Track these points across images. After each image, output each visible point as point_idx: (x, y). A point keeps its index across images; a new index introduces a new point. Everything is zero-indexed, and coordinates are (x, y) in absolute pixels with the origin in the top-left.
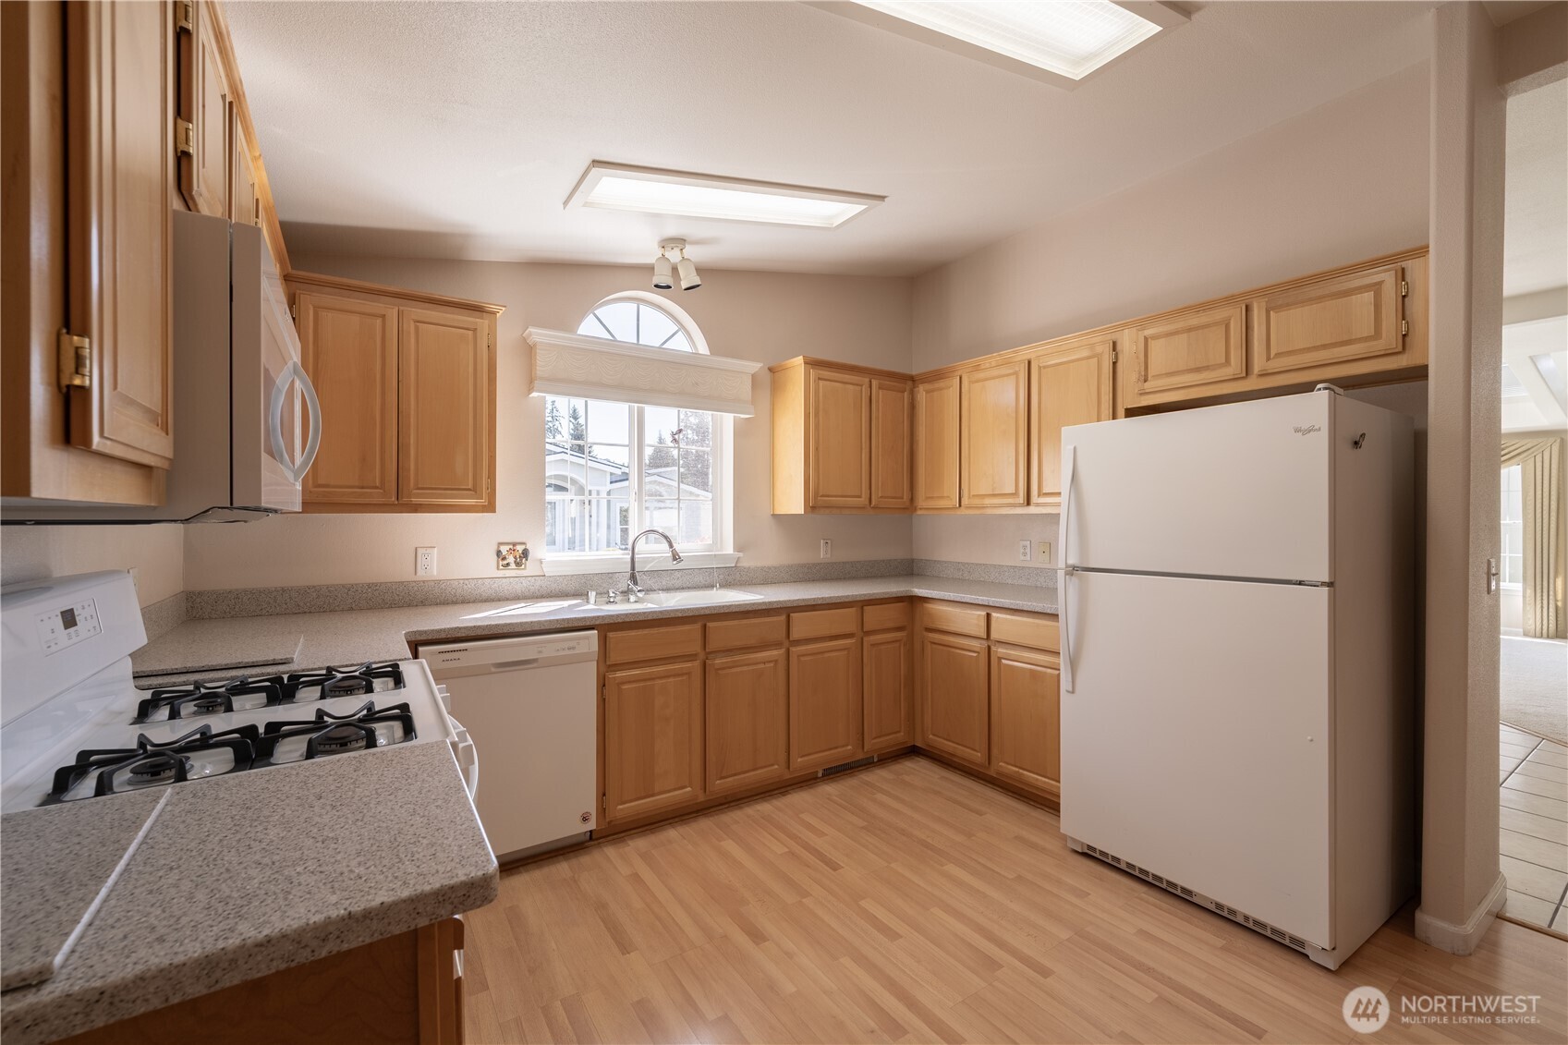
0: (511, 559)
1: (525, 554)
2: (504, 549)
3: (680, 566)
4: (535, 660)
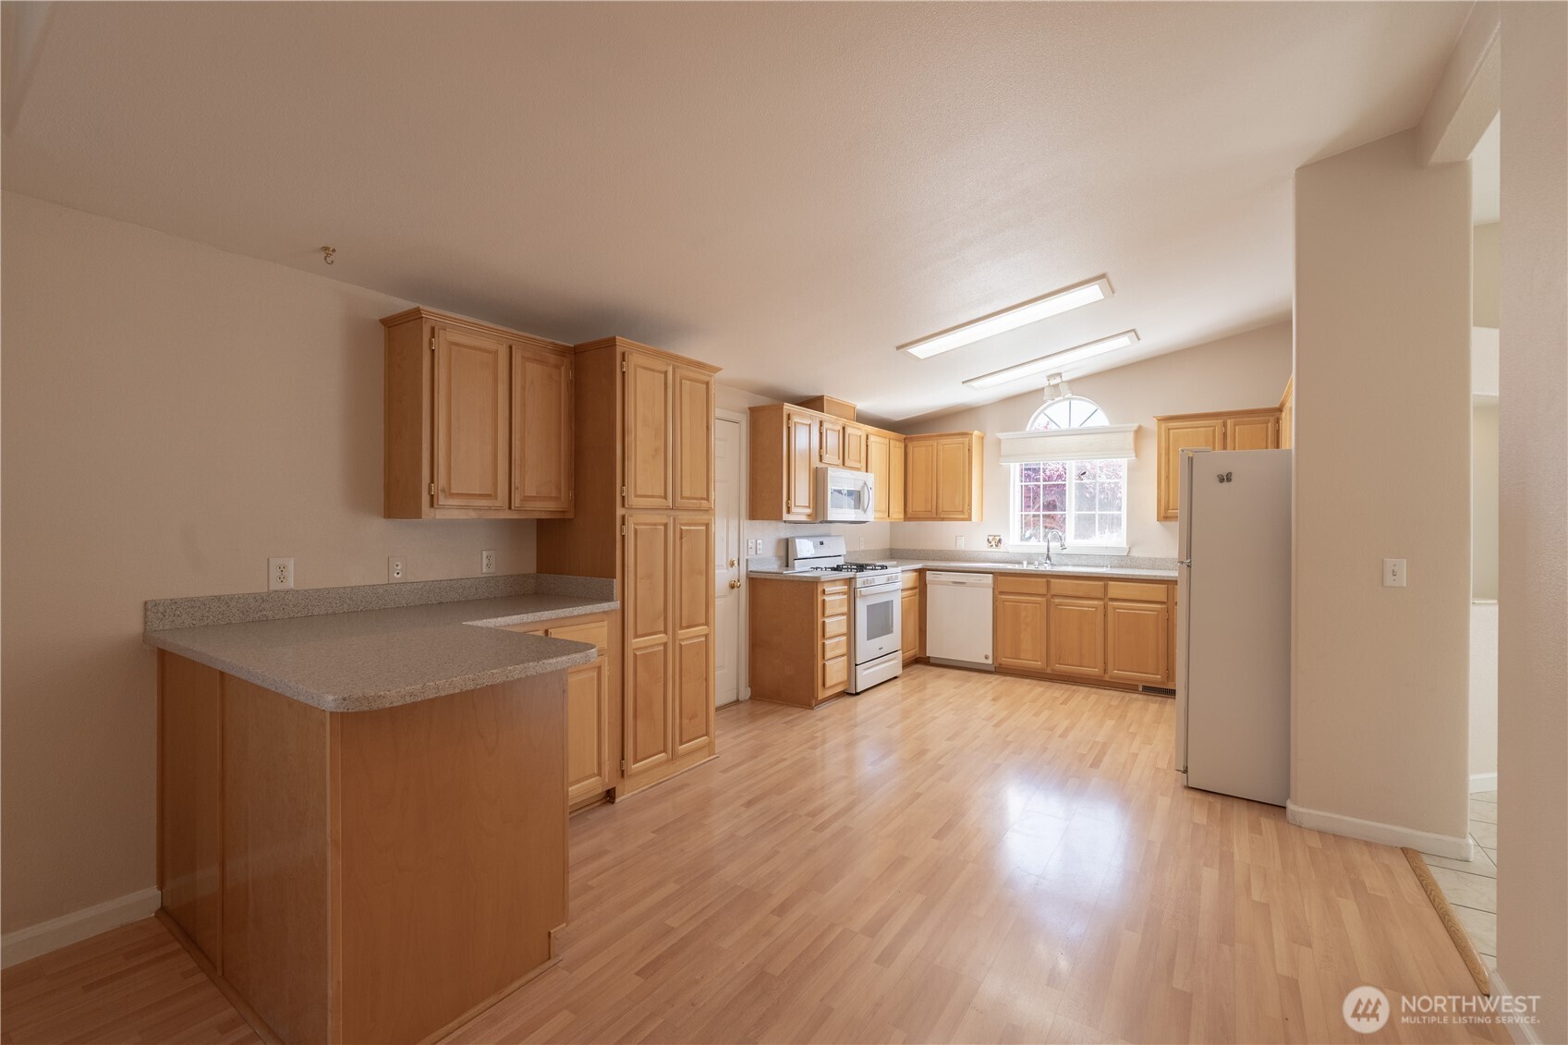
0: (993, 543)
1: (1000, 541)
2: (991, 538)
3: (1064, 551)
4: (964, 583)
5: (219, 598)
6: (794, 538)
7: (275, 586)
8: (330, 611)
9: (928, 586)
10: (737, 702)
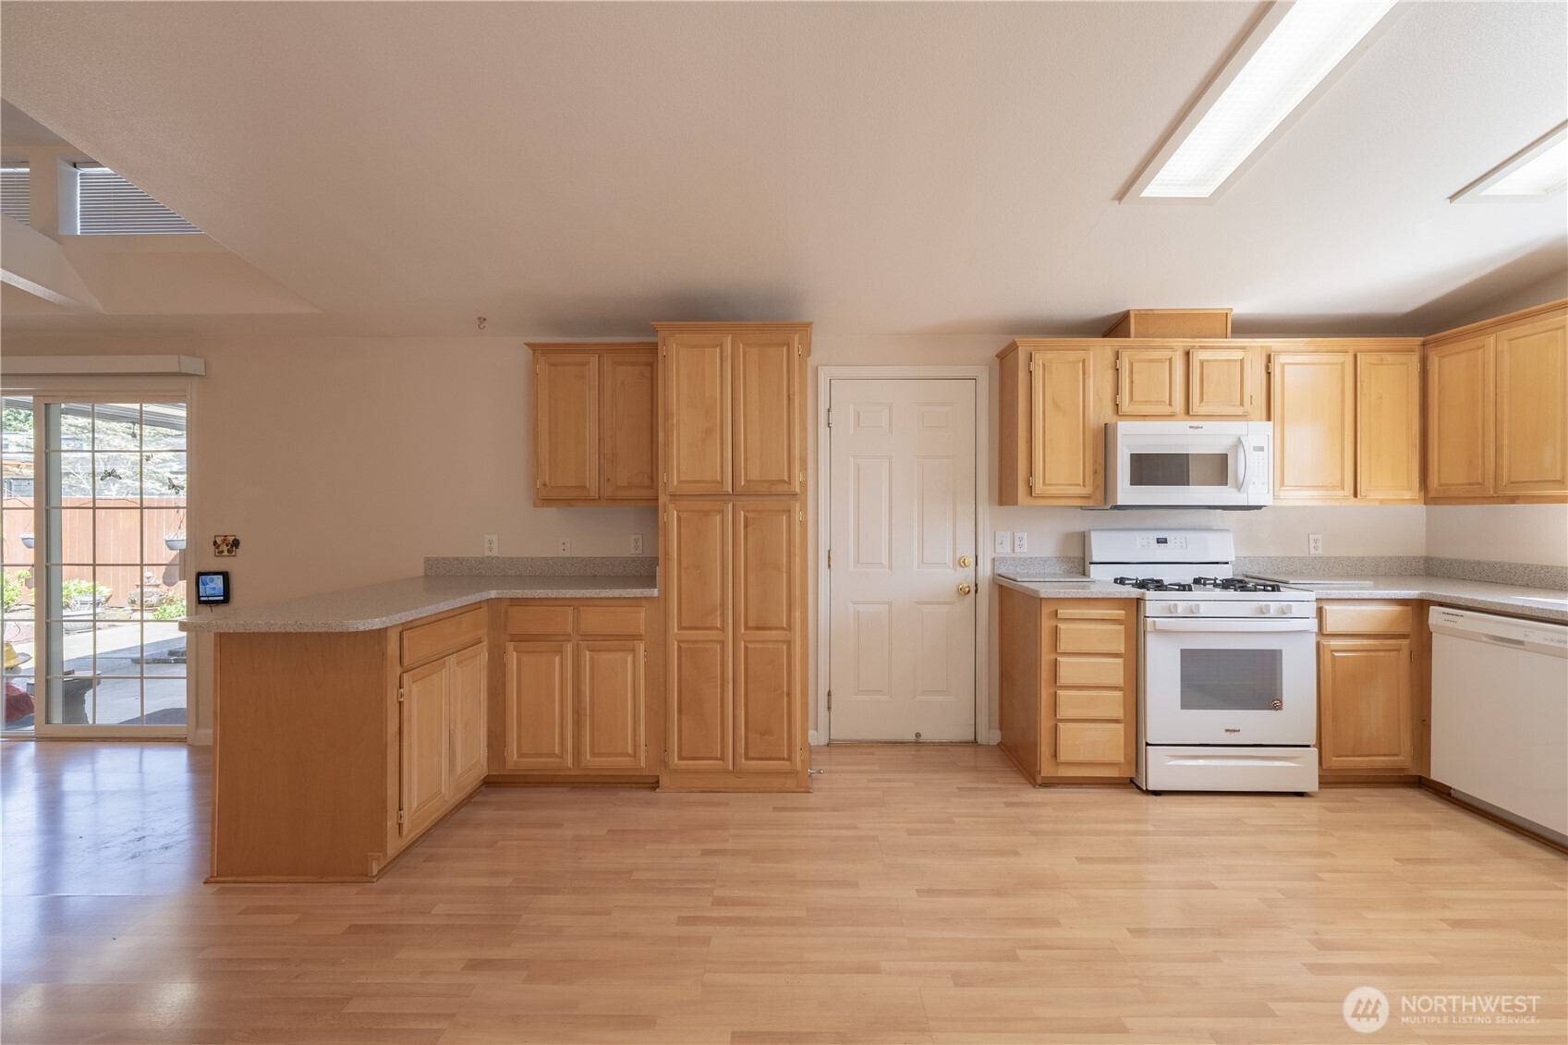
5: (457, 559)
6: (1090, 530)
7: (487, 553)
8: (518, 574)
9: (1434, 636)
10: (974, 743)
